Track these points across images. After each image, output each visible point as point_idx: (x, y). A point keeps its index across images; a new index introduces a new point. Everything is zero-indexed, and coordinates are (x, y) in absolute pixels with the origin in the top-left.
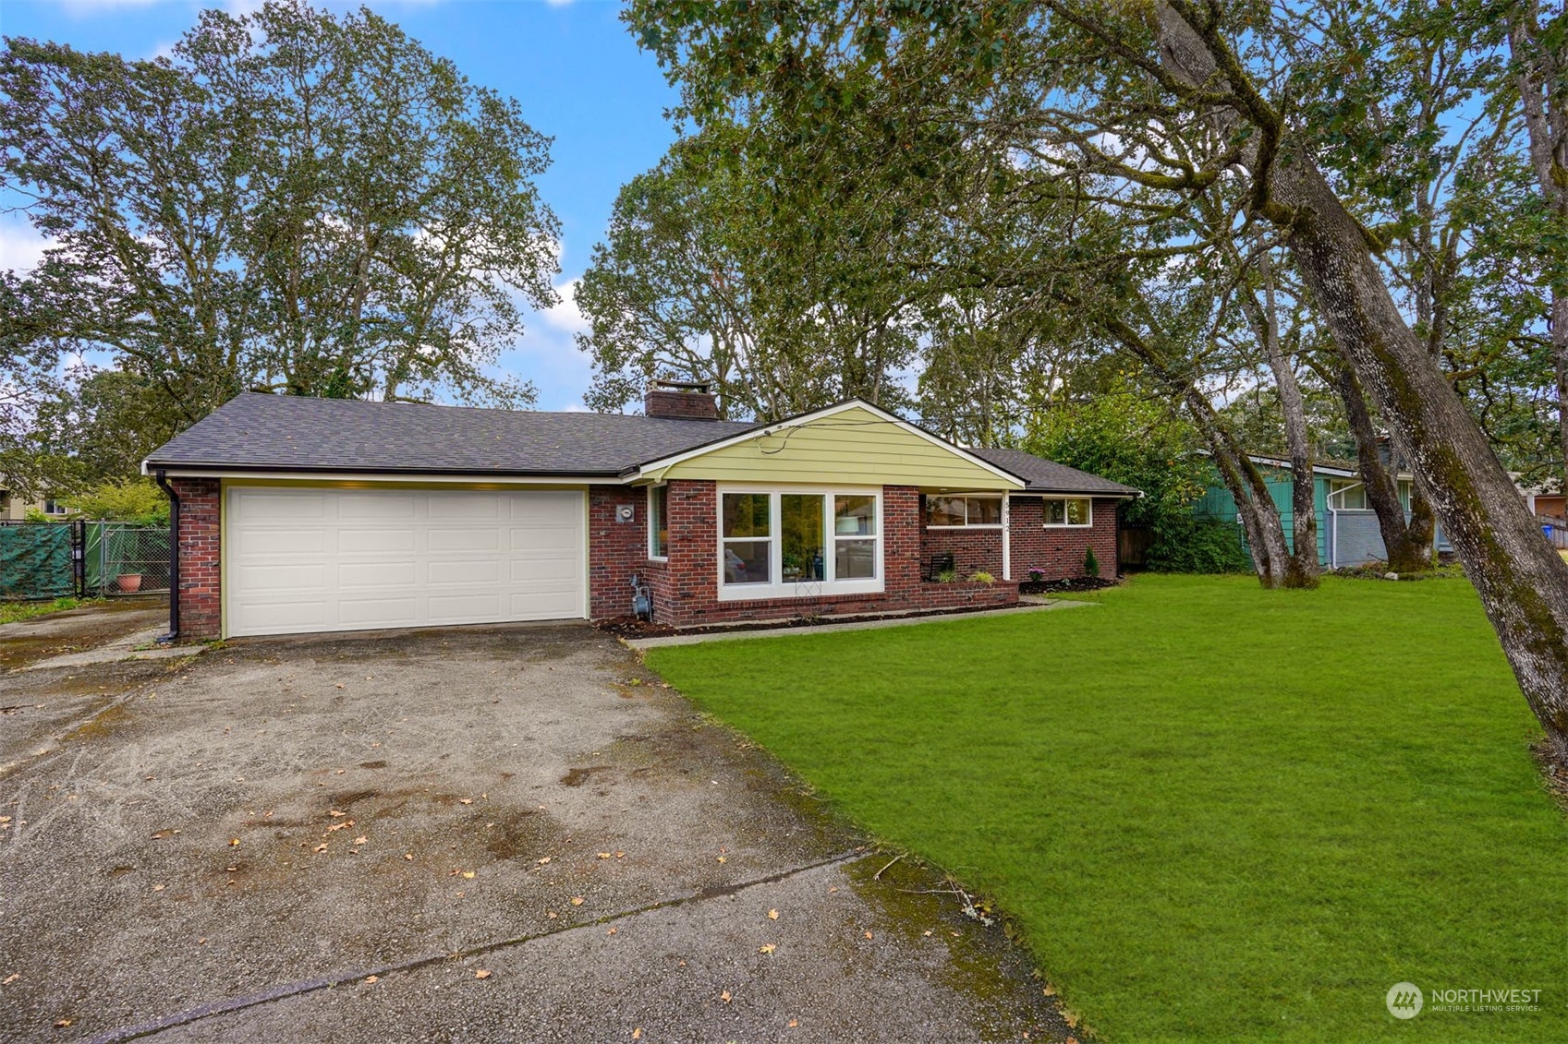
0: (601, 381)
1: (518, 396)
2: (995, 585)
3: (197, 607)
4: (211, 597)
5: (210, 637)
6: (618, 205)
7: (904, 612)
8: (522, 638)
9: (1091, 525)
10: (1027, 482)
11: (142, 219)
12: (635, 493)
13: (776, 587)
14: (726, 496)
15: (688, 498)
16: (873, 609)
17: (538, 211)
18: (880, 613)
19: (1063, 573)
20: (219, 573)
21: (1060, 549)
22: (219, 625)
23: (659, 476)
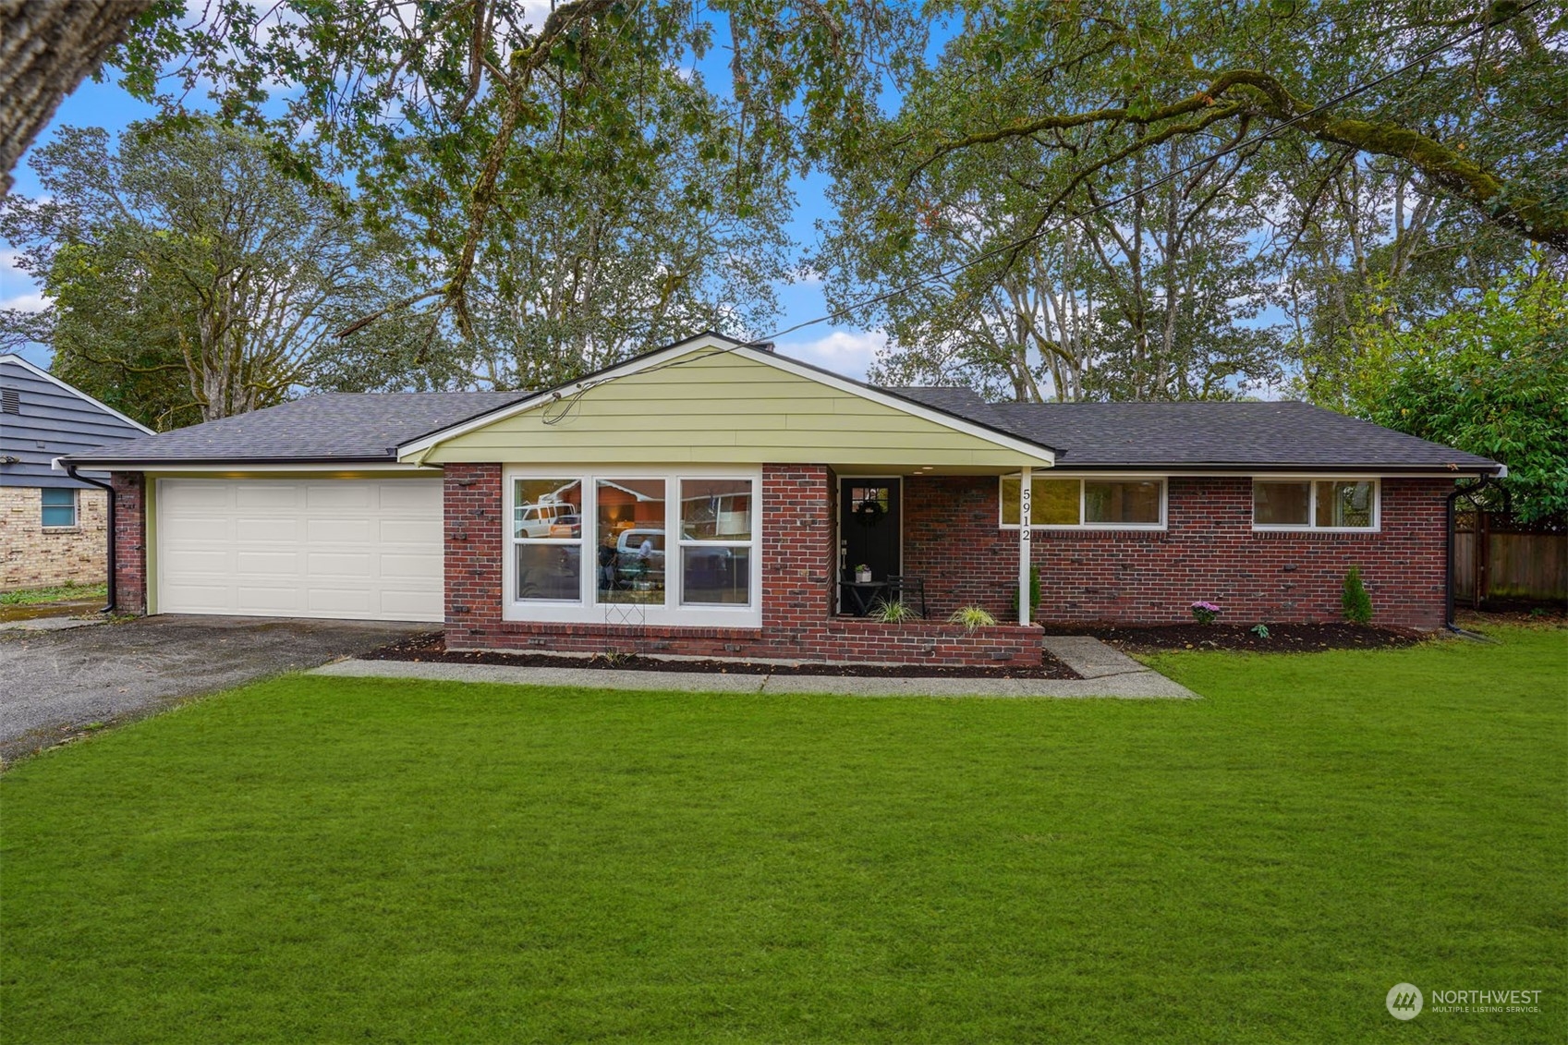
2: (988, 633)
3: (126, 585)
4: (138, 577)
5: (135, 613)
7: (794, 663)
9: (1376, 527)
10: (1060, 453)
13: (587, 609)
14: (517, 482)
15: (463, 486)
16: (737, 653)
18: (749, 661)
19: (1296, 610)
20: (143, 557)
21: (1293, 570)
22: (144, 602)
23: (418, 459)
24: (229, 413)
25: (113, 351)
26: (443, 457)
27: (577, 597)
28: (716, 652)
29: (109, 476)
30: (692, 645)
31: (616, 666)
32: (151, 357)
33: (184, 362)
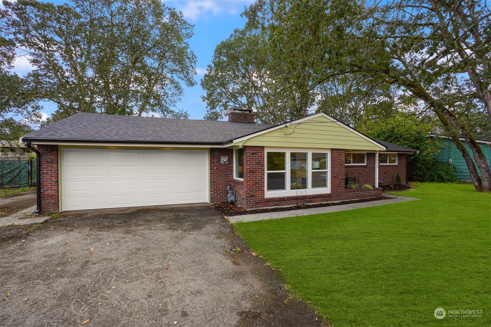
0: (210, 112)
1: (182, 117)
2: (374, 190)
3: (47, 199)
4: (54, 195)
5: (54, 212)
6: (216, 51)
7: (338, 202)
8: (182, 214)
9: (397, 164)
10: (387, 148)
11: (64, 60)
12: (228, 152)
13: (288, 192)
14: (268, 153)
15: (253, 154)
16: (327, 201)
17: (189, 54)
18: (329, 202)
19: (386, 182)
20: (58, 185)
21: (386, 173)
22: (58, 207)
23: (241, 144)
26: (249, 144)
27: (285, 188)
28: (322, 201)
30: (316, 200)
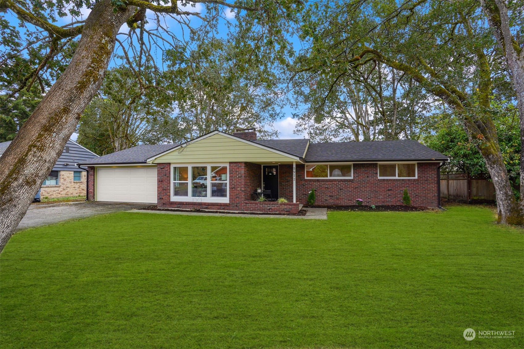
2: (284, 205)
3: (90, 194)
4: (92, 192)
5: (92, 201)
7: (237, 212)
9: (416, 177)
13: (189, 198)
14: (175, 168)
15: (162, 169)
18: (226, 211)
19: (391, 201)
20: (94, 187)
21: (391, 190)
22: (94, 198)
23: (151, 162)
24: (121, 149)
25: (92, 134)
26: (157, 162)
27: (187, 195)
28: (218, 209)
29: (87, 168)
30: (213, 207)
31: (194, 212)
32: (102, 135)
33: (109, 136)
